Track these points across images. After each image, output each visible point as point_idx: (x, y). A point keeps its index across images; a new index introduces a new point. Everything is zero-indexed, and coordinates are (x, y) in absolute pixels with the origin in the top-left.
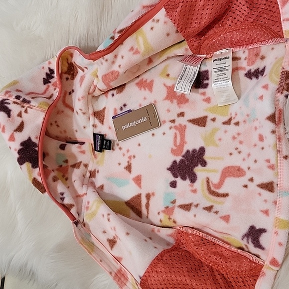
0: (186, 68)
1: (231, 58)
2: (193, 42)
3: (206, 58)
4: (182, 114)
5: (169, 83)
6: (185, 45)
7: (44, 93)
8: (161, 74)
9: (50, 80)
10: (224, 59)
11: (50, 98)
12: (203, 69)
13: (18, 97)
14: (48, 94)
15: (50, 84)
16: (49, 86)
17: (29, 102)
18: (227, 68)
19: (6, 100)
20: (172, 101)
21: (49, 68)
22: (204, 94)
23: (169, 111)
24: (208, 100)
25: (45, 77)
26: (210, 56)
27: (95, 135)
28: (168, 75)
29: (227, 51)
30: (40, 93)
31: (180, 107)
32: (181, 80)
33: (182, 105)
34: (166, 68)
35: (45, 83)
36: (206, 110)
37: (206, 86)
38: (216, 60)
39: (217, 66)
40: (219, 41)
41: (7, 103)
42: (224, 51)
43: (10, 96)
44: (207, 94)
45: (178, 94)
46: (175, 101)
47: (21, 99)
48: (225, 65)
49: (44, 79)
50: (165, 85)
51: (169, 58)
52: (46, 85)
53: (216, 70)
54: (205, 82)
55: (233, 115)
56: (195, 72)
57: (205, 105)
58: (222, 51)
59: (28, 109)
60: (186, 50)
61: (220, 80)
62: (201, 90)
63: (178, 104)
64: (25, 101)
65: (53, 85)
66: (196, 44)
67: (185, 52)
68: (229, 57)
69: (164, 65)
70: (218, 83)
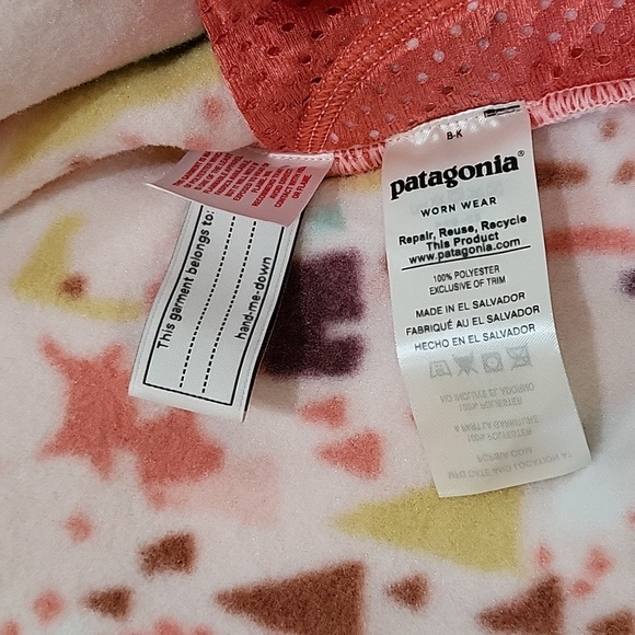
0: (205, 238)
1: (527, 165)
2: (258, 51)
3: (332, 176)
4: (174, 553)
5: (85, 336)
6: (204, 77)
8: (27, 278)
10: (476, 171)
12: (322, 242)
18: (505, 234)
20: (102, 462)
22: (332, 412)
23: (80, 527)
24: (362, 455)
26: (363, 163)
28: (73, 287)
29: (493, 122)
31: (158, 501)
32: (176, 315)
33: (174, 490)
34: (56, 241)
36: (348, 522)
37: (343, 358)
38: (415, 183)
39: (431, 225)
40: (449, 44)
42: (470, 121)
44: (351, 412)
45: (146, 415)
46: (126, 462)
48: (491, 214)
50: (51, 350)
51: (81, 170)
53: (421, 248)
54: (339, 330)
55: (568, 568)
56: (267, 267)
57: (343, 487)
58: (449, 124)
60: (212, 109)
61: (455, 316)
62: (313, 388)
63: (148, 477)
66: (279, 70)
67: (200, 127)
68: (513, 163)
69: (42, 216)
70: (448, 335)
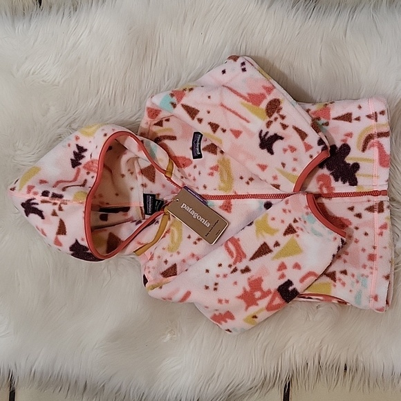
7: (75, 179)
9: (80, 161)
11: (83, 185)
13: (45, 194)
14: (80, 180)
15: (80, 167)
16: (79, 169)
17: (61, 197)
19: (31, 200)
21: (77, 145)
25: (73, 158)
27: (145, 196)
30: (70, 180)
35: (74, 166)
41: (35, 204)
43: (36, 193)
47: (50, 195)
49: (71, 160)
52: (76, 168)
59: (62, 205)
64: (55, 196)
65: (84, 167)
